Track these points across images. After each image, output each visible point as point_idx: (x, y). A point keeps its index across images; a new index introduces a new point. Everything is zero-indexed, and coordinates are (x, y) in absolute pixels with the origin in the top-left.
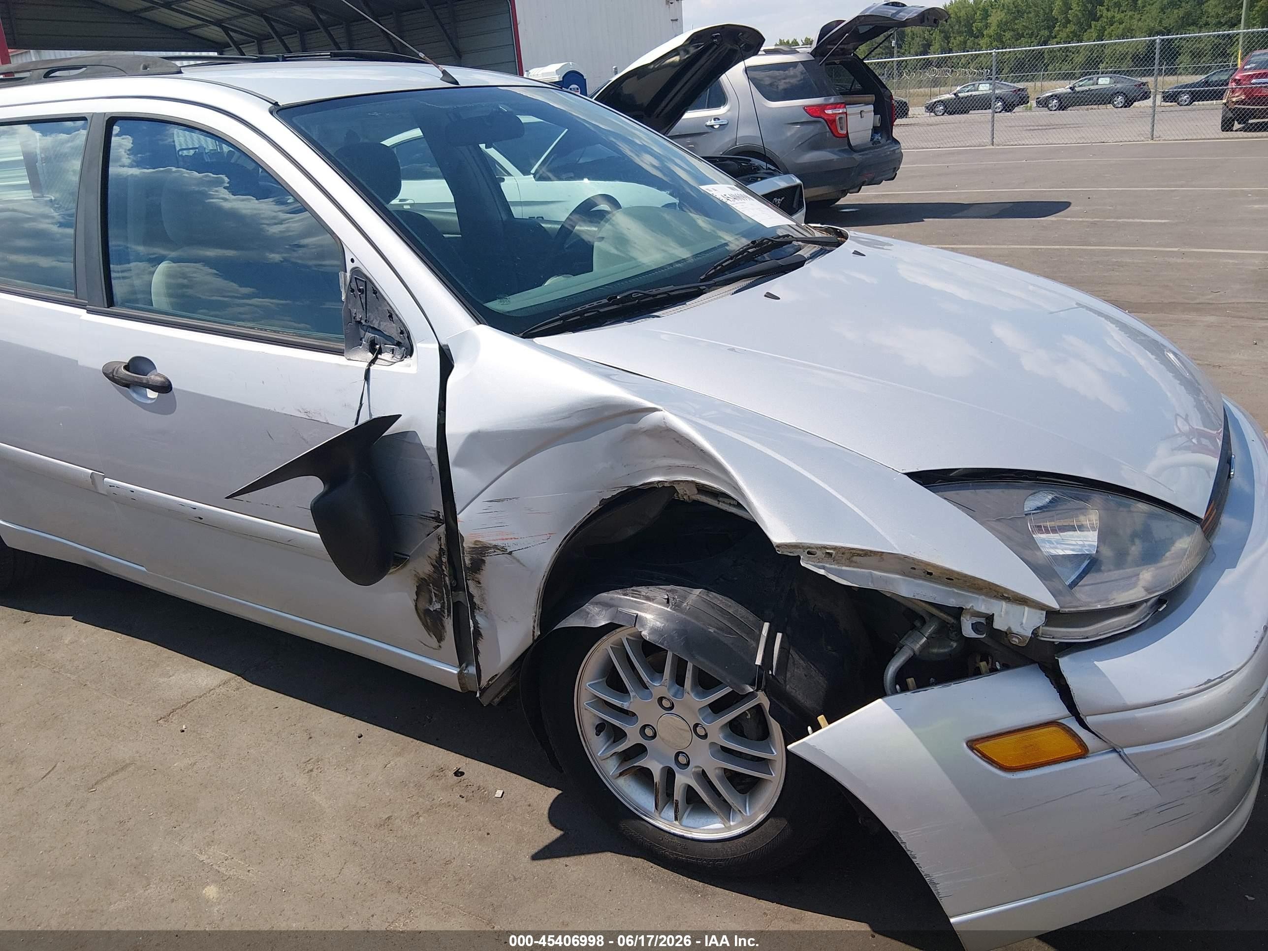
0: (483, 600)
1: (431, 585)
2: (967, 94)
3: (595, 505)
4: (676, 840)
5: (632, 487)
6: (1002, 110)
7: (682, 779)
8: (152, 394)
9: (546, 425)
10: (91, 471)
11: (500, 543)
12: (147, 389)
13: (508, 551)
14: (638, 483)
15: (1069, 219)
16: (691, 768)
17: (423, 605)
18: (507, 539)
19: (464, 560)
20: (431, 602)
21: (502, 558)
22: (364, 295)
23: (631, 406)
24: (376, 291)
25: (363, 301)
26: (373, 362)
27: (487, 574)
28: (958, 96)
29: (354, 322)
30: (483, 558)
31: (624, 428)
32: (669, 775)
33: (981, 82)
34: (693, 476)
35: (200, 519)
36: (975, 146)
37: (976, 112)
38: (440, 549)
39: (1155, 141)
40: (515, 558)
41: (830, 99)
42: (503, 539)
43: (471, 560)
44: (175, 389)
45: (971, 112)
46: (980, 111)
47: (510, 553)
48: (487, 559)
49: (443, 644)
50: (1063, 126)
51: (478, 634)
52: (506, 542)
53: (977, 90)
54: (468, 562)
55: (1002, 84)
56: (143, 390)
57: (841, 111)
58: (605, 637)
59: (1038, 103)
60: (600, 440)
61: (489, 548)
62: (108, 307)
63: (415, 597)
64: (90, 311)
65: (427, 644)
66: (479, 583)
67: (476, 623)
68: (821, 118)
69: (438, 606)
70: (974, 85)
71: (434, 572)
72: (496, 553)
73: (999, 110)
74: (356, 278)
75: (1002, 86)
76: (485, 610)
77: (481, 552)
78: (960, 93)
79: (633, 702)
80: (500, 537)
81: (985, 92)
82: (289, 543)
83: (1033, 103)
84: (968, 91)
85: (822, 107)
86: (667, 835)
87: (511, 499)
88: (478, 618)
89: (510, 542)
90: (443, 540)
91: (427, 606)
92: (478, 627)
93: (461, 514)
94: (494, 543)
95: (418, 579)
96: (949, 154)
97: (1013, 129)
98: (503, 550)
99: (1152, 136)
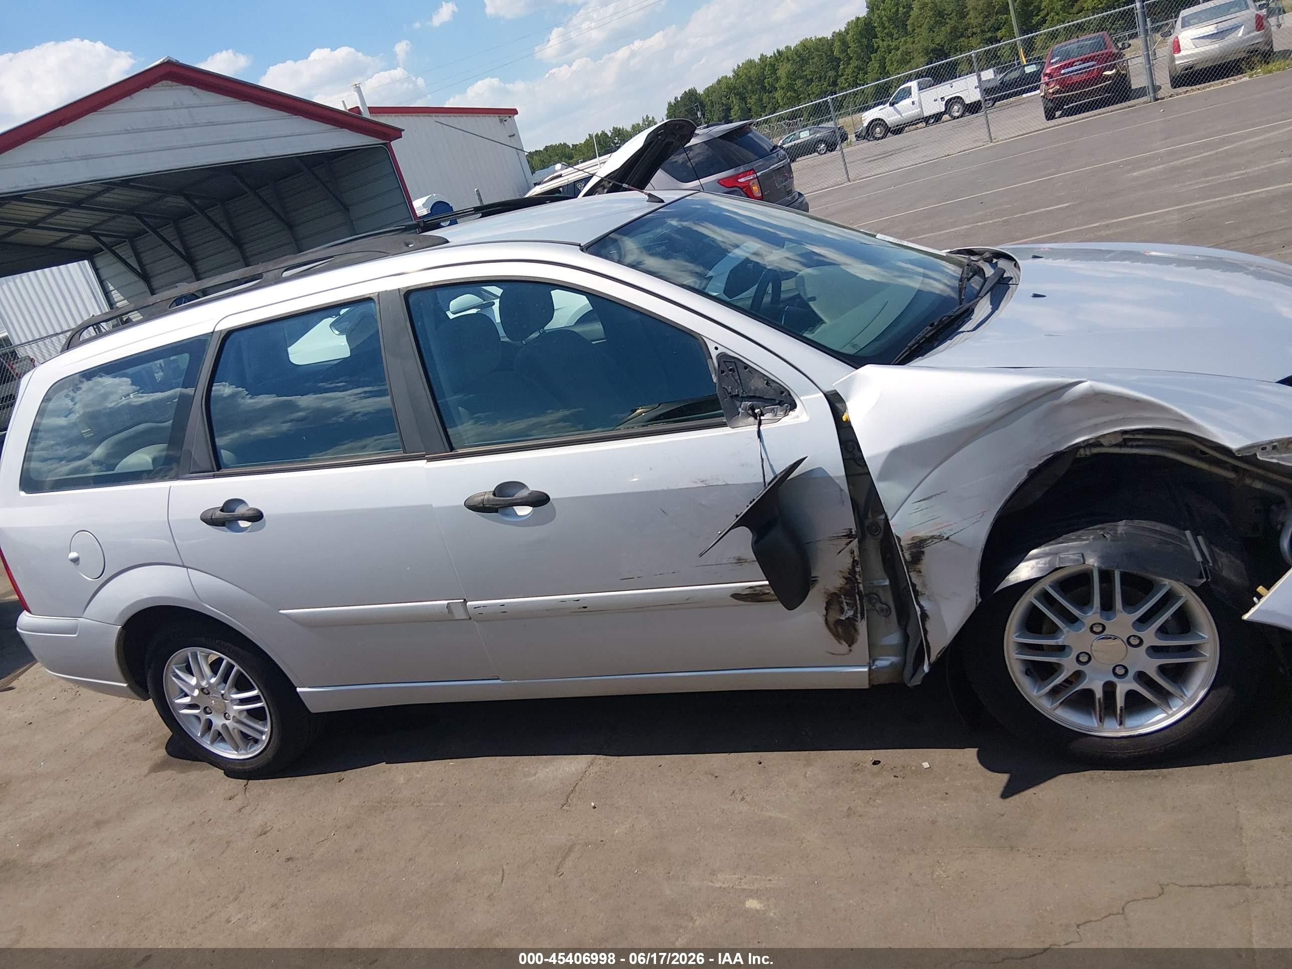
0: (924, 585)
1: (842, 596)
2: (790, 144)
3: (1024, 476)
4: (1124, 742)
5: (1057, 452)
6: (826, 151)
7: (1122, 688)
8: (524, 511)
9: (969, 423)
10: (446, 602)
11: (936, 533)
12: (515, 507)
13: (945, 537)
14: (1063, 447)
15: (980, 224)
16: (1131, 674)
17: (834, 616)
18: (941, 528)
19: (904, 556)
20: (842, 611)
21: (941, 545)
22: (736, 373)
23: (1054, 386)
24: (746, 367)
25: (737, 377)
26: (760, 424)
27: (926, 563)
28: (783, 147)
29: (729, 398)
30: (922, 550)
31: (1045, 407)
32: (1109, 689)
33: (800, 130)
34: (1120, 425)
35: (584, 609)
36: (833, 186)
37: (803, 158)
38: (853, 562)
39: (995, 142)
40: (952, 542)
41: (740, 168)
42: (938, 529)
43: (911, 554)
44: (553, 499)
45: (797, 160)
46: (806, 157)
47: (948, 538)
48: (926, 550)
49: (854, 647)
50: (899, 150)
51: (924, 616)
52: (940, 531)
53: (799, 138)
54: (908, 557)
55: (820, 128)
56: (508, 510)
57: (752, 178)
58: (1029, 590)
59: (858, 137)
60: (1025, 421)
61: (927, 540)
62: (451, 451)
63: (824, 612)
64: (429, 460)
65: (835, 653)
66: (920, 572)
67: (921, 607)
68: (736, 187)
69: (850, 613)
70: (795, 134)
71: (846, 584)
72: (933, 542)
73: (824, 152)
74: (724, 361)
75: (820, 130)
76: (927, 593)
77: (919, 547)
78: (784, 144)
79: (1067, 636)
80: (935, 528)
81: (806, 139)
82: (688, 601)
83: (852, 137)
84: (790, 142)
85: (736, 177)
86: (1115, 740)
87: (938, 494)
88: (922, 603)
89: (945, 530)
90: (856, 553)
91: (838, 617)
92: (925, 610)
93: (893, 519)
94: (932, 534)
95: (829, 595)
96: (816, 197)
97: (856, 163)
98: (940, 538)
99: (991, 139)
